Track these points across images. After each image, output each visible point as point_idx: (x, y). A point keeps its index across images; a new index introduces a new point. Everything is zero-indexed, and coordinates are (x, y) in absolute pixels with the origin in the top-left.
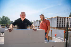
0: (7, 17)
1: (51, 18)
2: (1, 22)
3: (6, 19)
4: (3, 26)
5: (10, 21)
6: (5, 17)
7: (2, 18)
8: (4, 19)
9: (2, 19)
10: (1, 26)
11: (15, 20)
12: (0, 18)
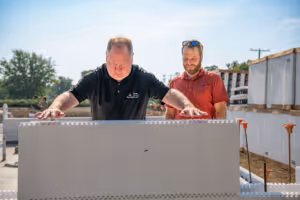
0: (38, 54)
1: (295, 51)
2: (6, 83)
3: (32, 69)
4: (16, 109)
5: (57, 79)
6: (27, 56)
7: (13, 62)
8: (22, 70)
9: (12, 66)
10: (6, 106)
11: (83, 73)
12: (4, 63)
